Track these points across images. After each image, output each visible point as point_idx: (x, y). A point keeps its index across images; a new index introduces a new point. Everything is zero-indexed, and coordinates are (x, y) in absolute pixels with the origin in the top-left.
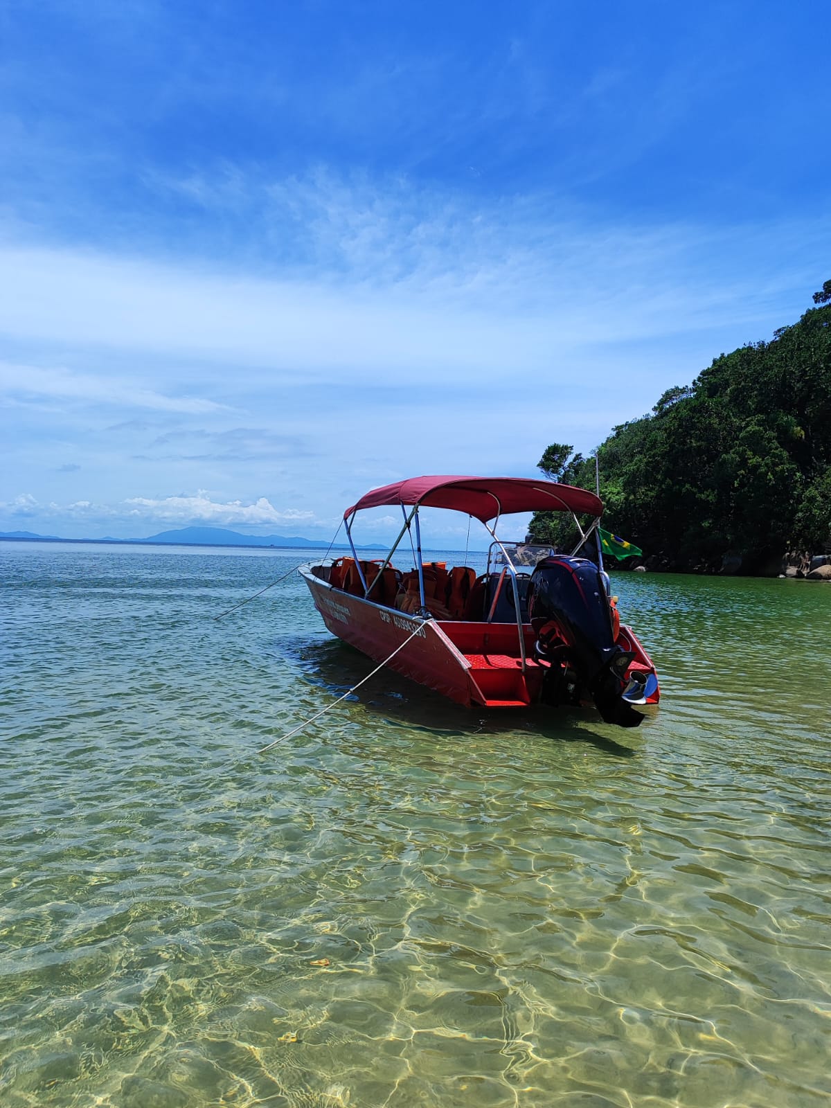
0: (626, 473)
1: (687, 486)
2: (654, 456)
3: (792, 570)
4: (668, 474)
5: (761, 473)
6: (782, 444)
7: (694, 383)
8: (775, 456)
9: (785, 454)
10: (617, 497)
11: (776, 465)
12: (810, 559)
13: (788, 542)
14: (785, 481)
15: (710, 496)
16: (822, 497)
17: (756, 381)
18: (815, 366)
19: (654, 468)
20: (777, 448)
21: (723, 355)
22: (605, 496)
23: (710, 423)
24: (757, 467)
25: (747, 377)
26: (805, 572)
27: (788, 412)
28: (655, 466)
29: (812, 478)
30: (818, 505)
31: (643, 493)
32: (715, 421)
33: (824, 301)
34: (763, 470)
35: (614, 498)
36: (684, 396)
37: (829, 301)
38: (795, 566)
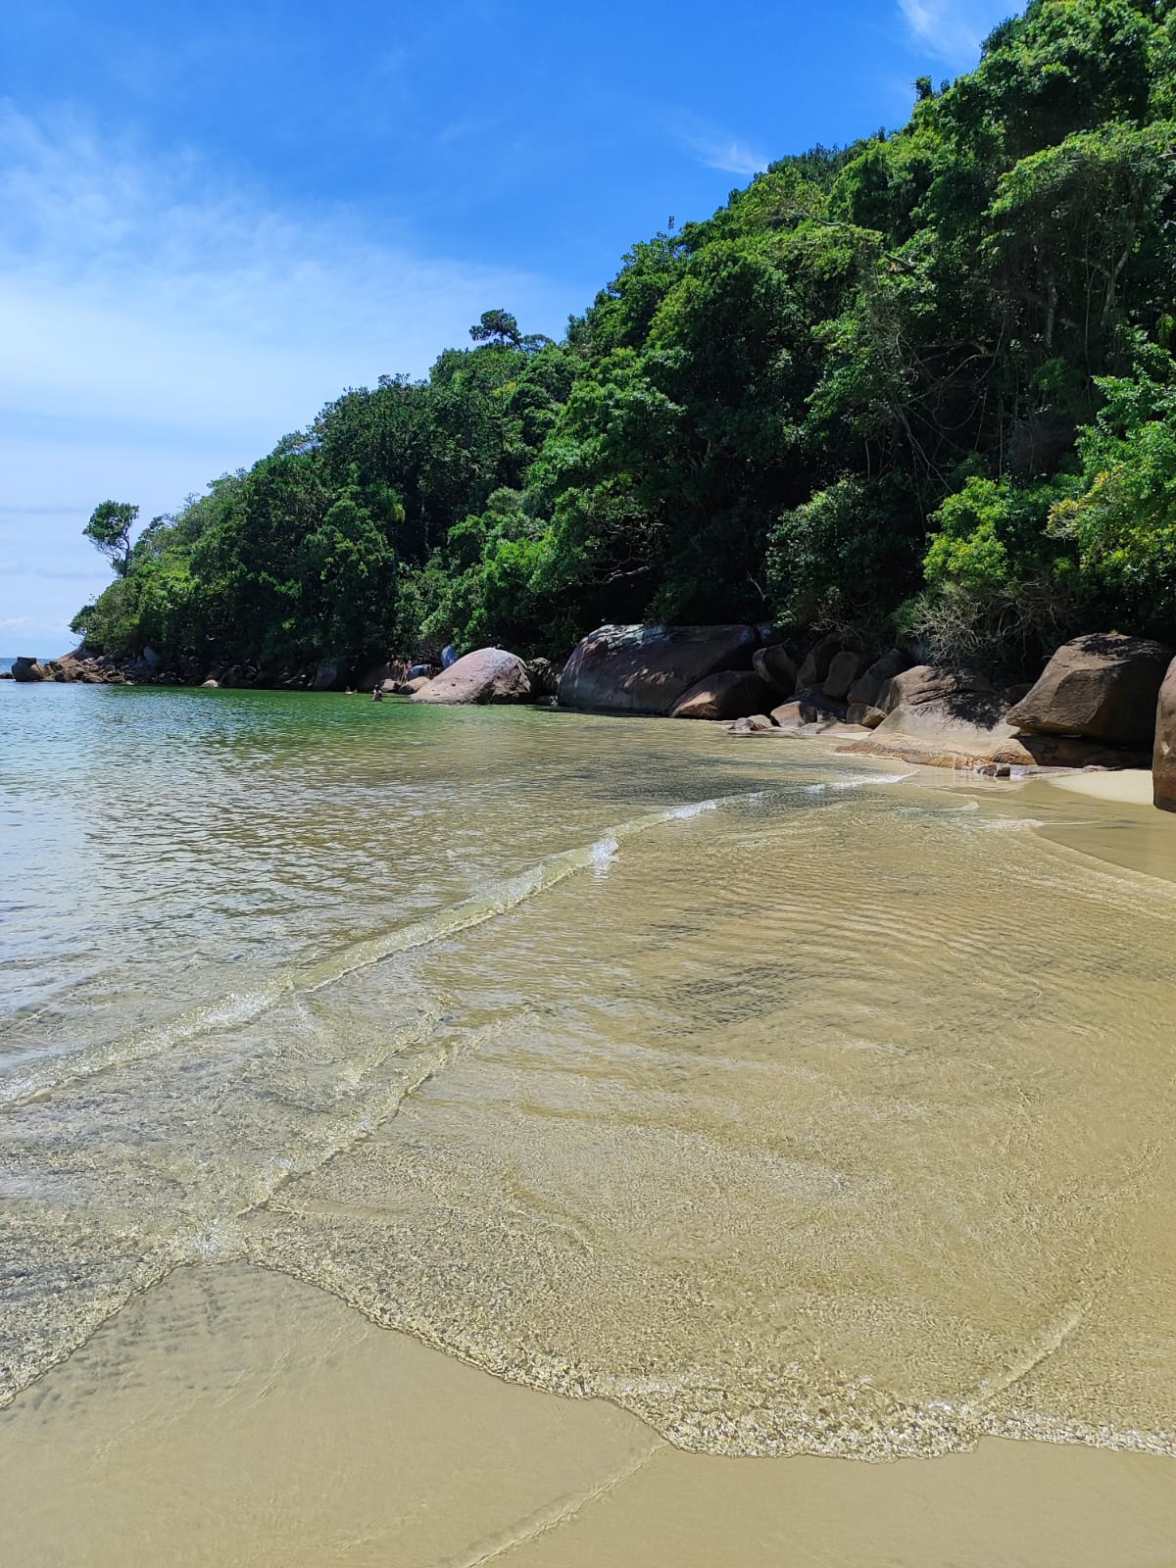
0: (194, 552)
1: (265, 574)
2: (229, 530)
4: (242, 556)
5: (351, 561)
6: (378, 525)
8: (369, 540)
9: (381, 538)
10: (184, 585)
11: (369, 552)
14: (381, 573)
15: (292, 589)
16: (420, 594)
19: (231, 547)
20: (371, 531)
24: (348, 552)
26: (402, 685)
27: (392, 484)
28: (229, 544)
31: (215, 581)
32: (301, 489)
33: (483, 338)
34: (354, 557)
35: (178, 587)
37: (490, 339)
38: (393, 679)
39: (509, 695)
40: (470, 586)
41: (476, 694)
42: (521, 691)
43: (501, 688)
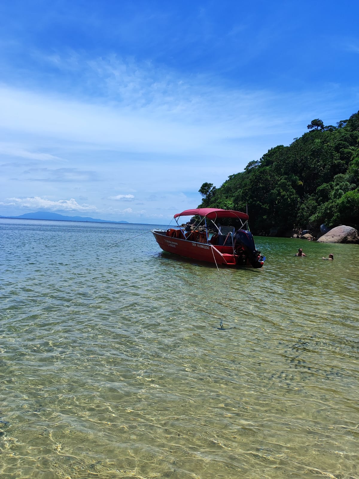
0: (234, 196)
1: (258, 202)
2: (246, 190)
3: (295, 235)
4: (251, 197)
5: (285, 198)
6: (293, 187)
7: (261, 159)
8: (291, 192)
9: (294, 191)
10: (231, 206)
11: (291, 195)
12: (302, 231)
13: (294, 225)
14: (294, 201)
15: (266, 206)
16: (307, 208)
17: (284, 162)
18: (306, 158)
19: (245, 195)
20: (291, 189)
21: (272, 148)
22: (226, 205)
23: (267, 178)
24: (284, 196)
25: (281, 160)
26: (300, 236)
27: (296, 175)
28: (245, 194)
29: (304, 201)
30: (306, 211)
31: (241, 204)
32: (269, 177)
33: (311, 128)
34: (286, 197)
36: (257, 164)
37: (314, 128)
38: (296, 234)
39: (352, 241)
40: (333, 206)
41: (341, 240)
42: (356, 239)
43: (350, 238)
